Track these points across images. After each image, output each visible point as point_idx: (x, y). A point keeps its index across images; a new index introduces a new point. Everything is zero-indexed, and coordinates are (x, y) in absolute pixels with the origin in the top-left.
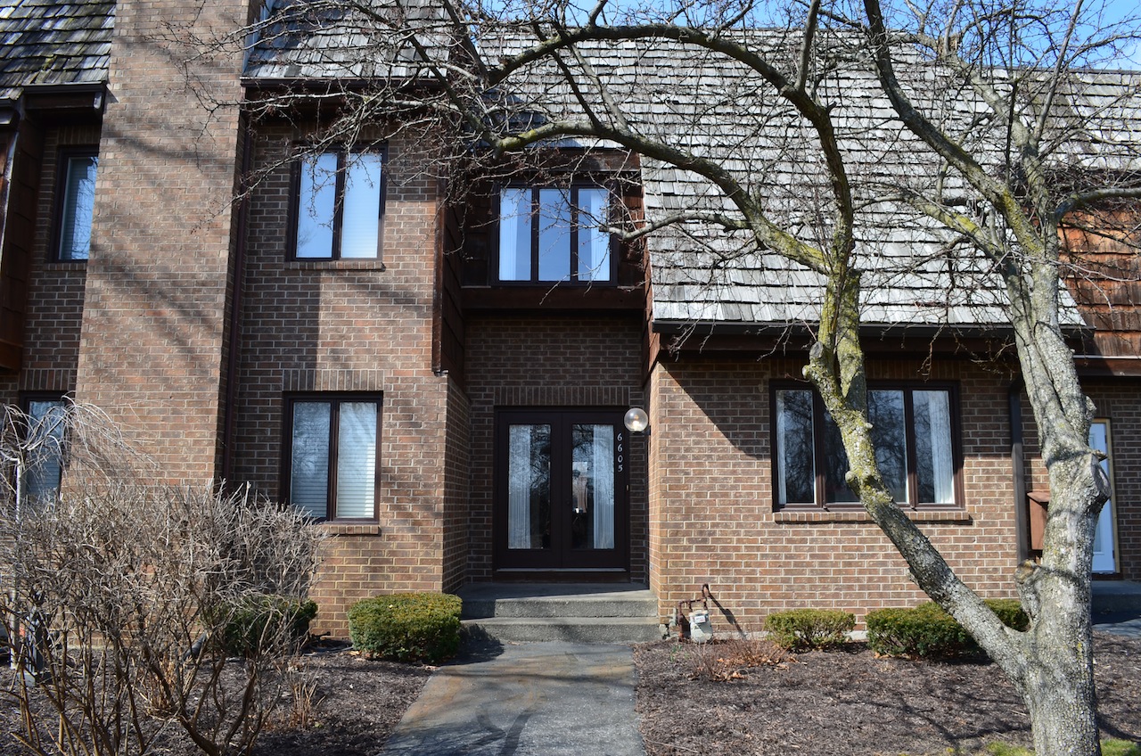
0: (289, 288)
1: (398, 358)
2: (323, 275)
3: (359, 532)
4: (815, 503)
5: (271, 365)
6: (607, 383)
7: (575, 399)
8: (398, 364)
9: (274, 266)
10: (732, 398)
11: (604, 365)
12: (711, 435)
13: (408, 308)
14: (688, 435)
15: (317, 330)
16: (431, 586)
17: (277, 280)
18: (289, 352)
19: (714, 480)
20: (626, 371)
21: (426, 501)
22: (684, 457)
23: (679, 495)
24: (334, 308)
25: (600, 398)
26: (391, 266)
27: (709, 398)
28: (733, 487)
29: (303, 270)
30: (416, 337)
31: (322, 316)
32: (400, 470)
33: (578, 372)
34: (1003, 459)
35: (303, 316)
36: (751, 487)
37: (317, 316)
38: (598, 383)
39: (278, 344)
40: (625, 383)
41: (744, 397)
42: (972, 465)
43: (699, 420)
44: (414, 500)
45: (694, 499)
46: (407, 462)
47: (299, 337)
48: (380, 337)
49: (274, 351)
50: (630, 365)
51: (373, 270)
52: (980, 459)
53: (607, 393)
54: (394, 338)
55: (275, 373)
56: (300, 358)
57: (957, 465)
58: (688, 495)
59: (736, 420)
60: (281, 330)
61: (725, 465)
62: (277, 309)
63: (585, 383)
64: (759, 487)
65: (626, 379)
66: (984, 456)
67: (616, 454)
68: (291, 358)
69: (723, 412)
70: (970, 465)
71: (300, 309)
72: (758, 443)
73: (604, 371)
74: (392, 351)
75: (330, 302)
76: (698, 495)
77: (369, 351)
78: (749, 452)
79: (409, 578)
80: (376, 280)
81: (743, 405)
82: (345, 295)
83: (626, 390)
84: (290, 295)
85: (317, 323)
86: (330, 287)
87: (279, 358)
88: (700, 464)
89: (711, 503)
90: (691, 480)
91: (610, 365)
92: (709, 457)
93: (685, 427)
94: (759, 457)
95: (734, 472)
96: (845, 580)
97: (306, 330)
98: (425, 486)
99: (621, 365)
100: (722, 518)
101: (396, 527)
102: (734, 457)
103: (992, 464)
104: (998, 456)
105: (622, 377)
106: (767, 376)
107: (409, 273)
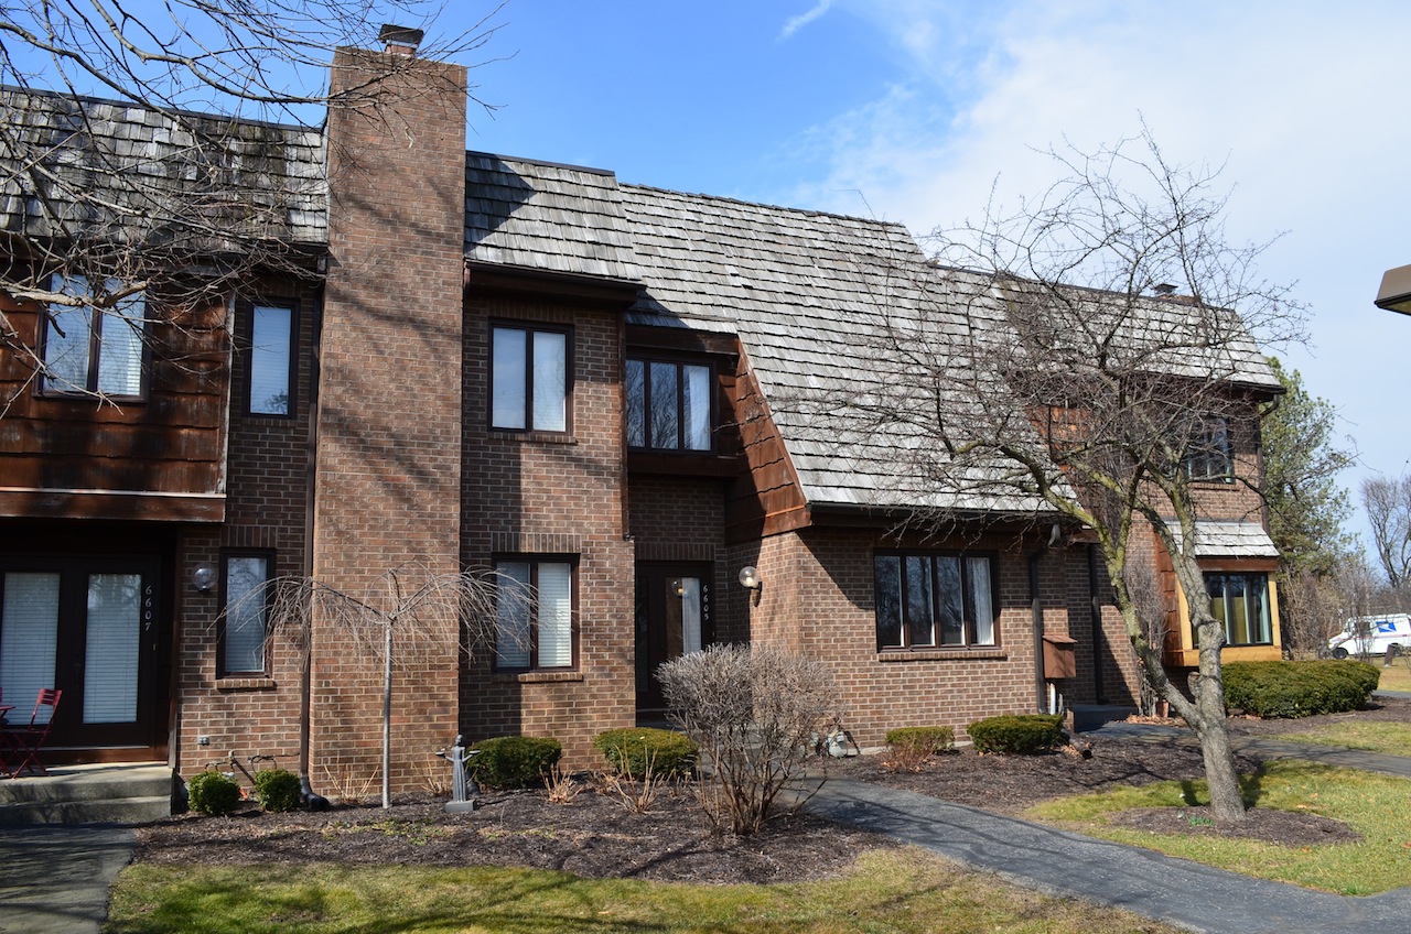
0: (492, 456)
1: (592, 524)
2: (524, 446)
3: (565, 678)
4: (903, 645)
5: (479, 528)
6: (696, 540)
7: (670, 554)
8: (593, 529)
9: (478, 435)
10: (848, 562)
11: (693, 524)
12: (833, 592)
13: (598, 480)
14: (817, 592)
15: (520, 497)
16: (626, 723)
17: (481, 448)
18: (496, 516)
19: (836, 628)
20: (711, 530)
21: (620, 649)
22: (815, 610)
23: (812, 641)
24: (535, 477)
25: (691, 554)
26: (583, 441)
27: (831, 562)
28: (850, 634)
29: (505, 440)
30: (607, 506)
31: (524, 483)
32: (597, 623)
33: (671, 529)
34: (1026, 610)
35: (507, 483)
36: (862, 634)
37: (519, 484)
38: (689, 540)
39: (485, 508)
40: (712, 540)
41: (856, 562)
42: (1007, 615)
43: (825, 580)
44: (610, 649)
45: (822, 644)
46: (603, 616)
47: (504, 503)
48: (576, 504)
49: (482, 515)
50: (715, 525)
51: (567, 444)
52: (1011, 610)
53: (696, 549)
54: (588, 506)
55: (484, 535)
56: (506, 522)
57: (996, 615)
58: (818, 641)
59: (851, 580)
60: (487, 495)
61: (843, 616)
62: (483, 475)
63: (679, 540)
64: (867, 634)
65: (712, 537)
66: (1014, 608)
67: (702, 604)
68: (498, 522)
69: (842, 574)
70: (1005, 615)
71: (504, 476)
72: (866, 598)
73: (694, 530)
74: (587, 518)
75: (531, 471)
76: (826, 641)
77: (567, 517)
78: (860, 605)
79: (608, 717)
80: (570, 453)
81: (856, 568)
82: (544, 465)
83: (712, 547)
84: (494, 463)
85: (519, 490)
86: (530, 457)
87: (487, 521)
88: (826, 616)
89: (835, 647)
90: (819, 629)
91: (699, 524)
92: (833, 610)
93: (815, 586)
94: (867, 609)
95: (850, 622)
96: (927, 704)
97: (510, 496)
98: (619, 637)
99: (707, 524)
100: (842, 658)
101: (596, 674)
102: (850, 610)
103: (1019, 614)
104: (1022, 608)
105: (709, 535)
106: (871, 546)
107: (598, 448)
